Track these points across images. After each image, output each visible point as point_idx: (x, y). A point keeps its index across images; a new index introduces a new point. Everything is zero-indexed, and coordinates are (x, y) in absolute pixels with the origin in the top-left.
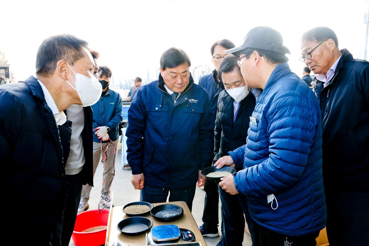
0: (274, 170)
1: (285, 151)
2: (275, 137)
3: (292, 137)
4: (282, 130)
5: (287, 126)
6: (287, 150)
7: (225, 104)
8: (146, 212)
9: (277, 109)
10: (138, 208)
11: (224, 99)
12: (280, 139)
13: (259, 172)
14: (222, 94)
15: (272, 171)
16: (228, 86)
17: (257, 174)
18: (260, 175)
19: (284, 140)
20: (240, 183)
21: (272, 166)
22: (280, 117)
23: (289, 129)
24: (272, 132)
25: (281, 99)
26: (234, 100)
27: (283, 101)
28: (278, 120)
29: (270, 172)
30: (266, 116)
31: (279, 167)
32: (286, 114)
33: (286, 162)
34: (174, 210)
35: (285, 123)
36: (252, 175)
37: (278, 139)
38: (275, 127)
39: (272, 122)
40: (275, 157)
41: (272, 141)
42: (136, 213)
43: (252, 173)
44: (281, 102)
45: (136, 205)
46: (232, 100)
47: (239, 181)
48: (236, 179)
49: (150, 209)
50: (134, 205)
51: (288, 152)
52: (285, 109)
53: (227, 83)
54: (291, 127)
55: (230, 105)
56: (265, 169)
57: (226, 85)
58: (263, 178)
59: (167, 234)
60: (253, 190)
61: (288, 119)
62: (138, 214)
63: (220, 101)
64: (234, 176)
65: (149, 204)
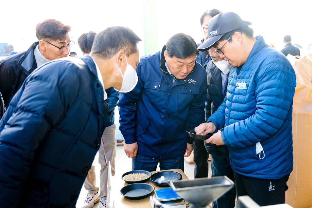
0: (260, 123)
1: (271, 107)
2: (263, 95)
3: (277, 96)
4: (270, 90)
5: (274, 87)
6: (273, 105)
7: (213, 74)
8: (145, 179)
9: (266, 73)
10: (136, 176)
11: (212, 70)
12: (268, 97)
13: (247, 125)
14: (209, 65)
15: (260, 124)
16: (216, 59)
17: (245, 127)
18: (248, 128)
19: (271, 98)
20: (229, 136)
21: (259, 119)
22: (268, 80)
23: (275, 89)
24: (260, 92)
25: (270, 64)
26: (221, 71)
27: (271, 66)
28: (267, 82)
29: (257, 124)
30: (256, 79)
31: (265, 120)
32: (273, 77)
33: (272, 115)
34: (172, 176)
35: (272, 84)
36: (240, 128)
37: (266, 97)
38: (263, 87)
39: (260, 84)
40: (262, 111)
41: (259, 98)
42: (135, 181)
43: (240, 127)
44: (270, 67)
45: (133, 174)
46: (220, 72)
47: (227, 135)
48: (224, 133)
49: (148, 177)
50: (132, 173)
51: (274, 107)
52: (273, 74)
53: (214, 56)
54: (277, 87)
55: (218, 76)
56: (253, 123)
57: (213, 58)
58: (251, 130)
59: (171, 194)
60: (240, 141)
61: (275, 81)
62: (137, 181)
63: (209, 72)
64: (221, 131)
65: (147, 172)
